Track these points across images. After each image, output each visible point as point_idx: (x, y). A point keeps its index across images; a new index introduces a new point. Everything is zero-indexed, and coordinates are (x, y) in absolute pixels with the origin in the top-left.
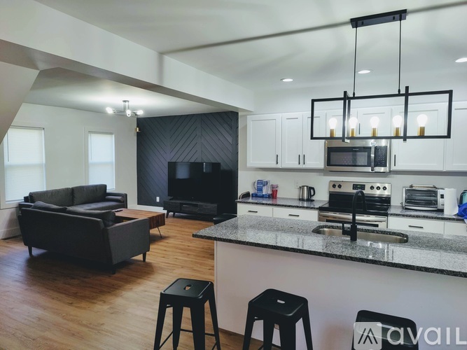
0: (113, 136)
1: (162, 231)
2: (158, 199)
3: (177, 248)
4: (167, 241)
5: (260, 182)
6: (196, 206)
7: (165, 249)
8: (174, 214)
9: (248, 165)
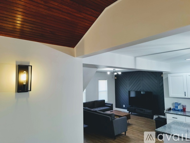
0: (107, 80)
1: (129, 121)
2: (124, 106)
3: (137, 130)
4: (132, 126)
5: (176, 103)
6: (142, 110)
7: (132, 130)
8: (132, 113)
9: (170, 96)
